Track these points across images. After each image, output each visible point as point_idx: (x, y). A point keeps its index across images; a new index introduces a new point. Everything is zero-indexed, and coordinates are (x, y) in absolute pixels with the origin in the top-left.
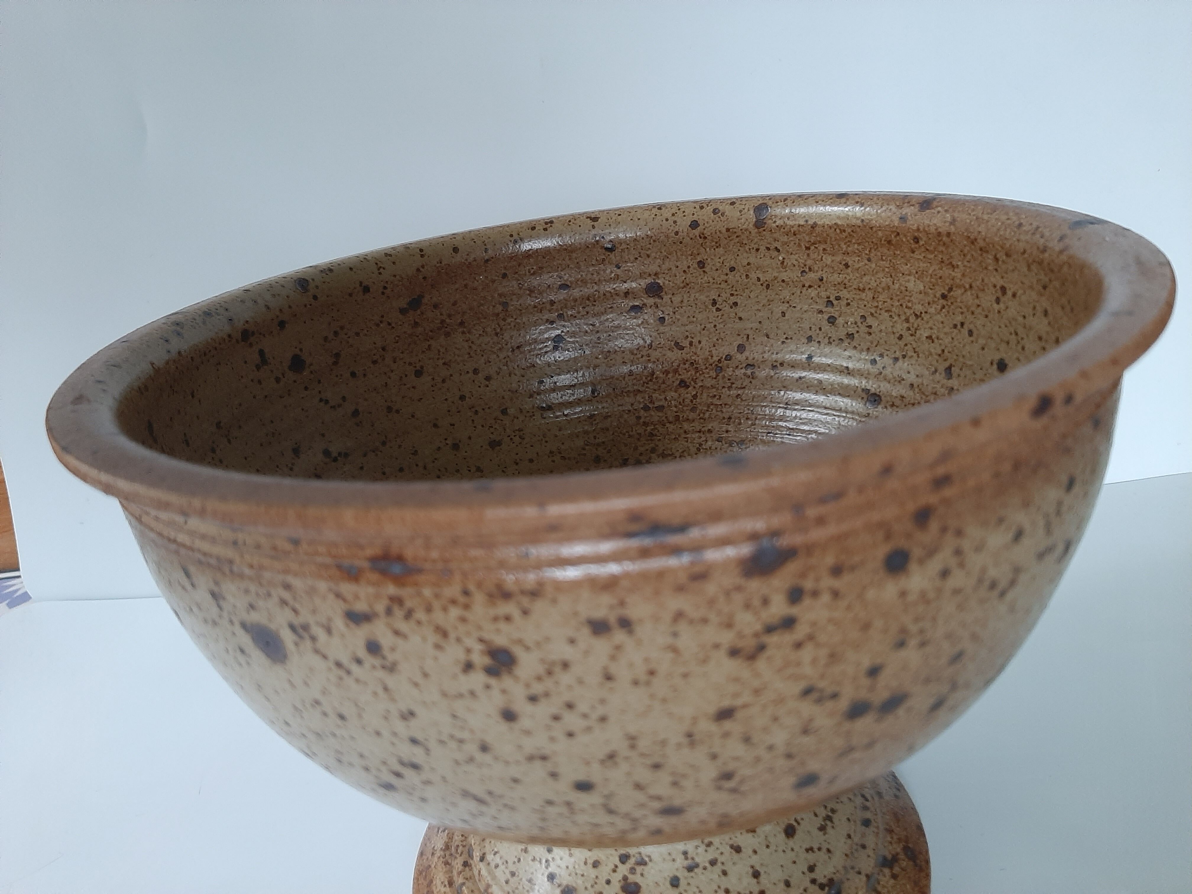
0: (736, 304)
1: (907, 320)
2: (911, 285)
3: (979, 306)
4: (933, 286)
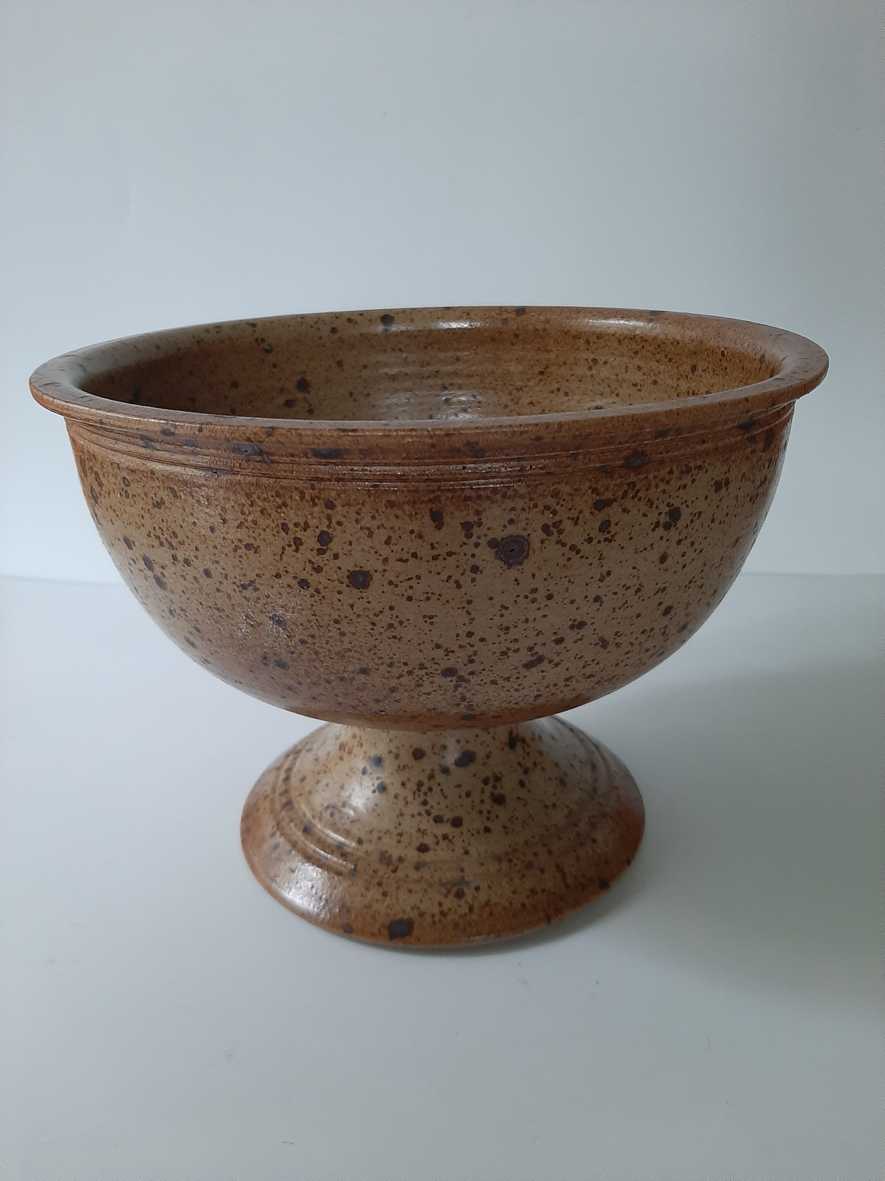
0: (368, 395)
1: (510, 394)
2: (512, 368)
3: (572, 375)
4: (532, 367)
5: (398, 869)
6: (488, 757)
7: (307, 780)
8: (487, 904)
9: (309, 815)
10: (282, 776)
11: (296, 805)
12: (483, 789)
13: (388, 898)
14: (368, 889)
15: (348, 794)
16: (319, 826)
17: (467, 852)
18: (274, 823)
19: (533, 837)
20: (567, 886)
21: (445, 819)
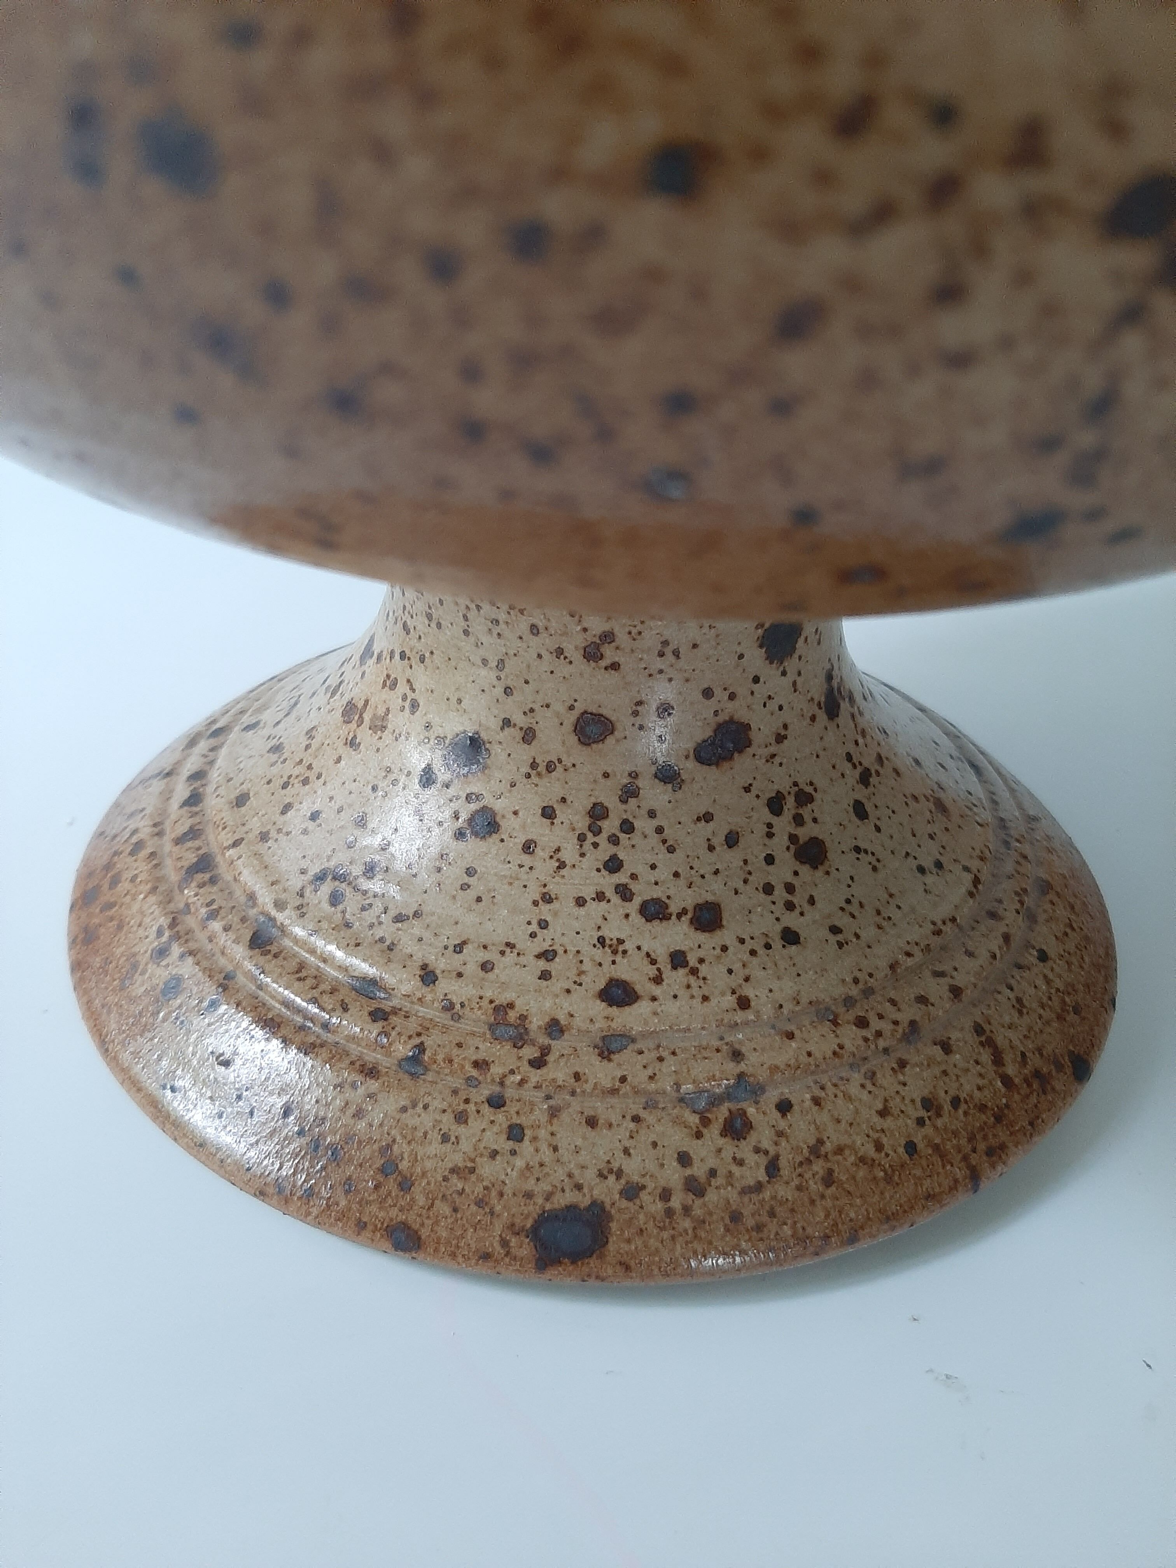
5: (551, 1058)
6: (780, 739)
7: (253, 802)
8: (816, 1150)
9: (266, 899)
10: (182, 791)
11: (222, 869)
12: (770, 826)
13: (526, 1147)
14: (461, 1118)
15: (377, 841)
16: (299, 931)
17: (744, 1003)
18: (164, 921)
19: (908, 954)
20: (1007, 1081)
21: (674, 908)
